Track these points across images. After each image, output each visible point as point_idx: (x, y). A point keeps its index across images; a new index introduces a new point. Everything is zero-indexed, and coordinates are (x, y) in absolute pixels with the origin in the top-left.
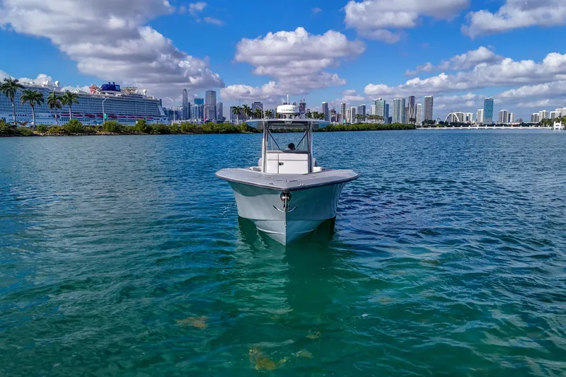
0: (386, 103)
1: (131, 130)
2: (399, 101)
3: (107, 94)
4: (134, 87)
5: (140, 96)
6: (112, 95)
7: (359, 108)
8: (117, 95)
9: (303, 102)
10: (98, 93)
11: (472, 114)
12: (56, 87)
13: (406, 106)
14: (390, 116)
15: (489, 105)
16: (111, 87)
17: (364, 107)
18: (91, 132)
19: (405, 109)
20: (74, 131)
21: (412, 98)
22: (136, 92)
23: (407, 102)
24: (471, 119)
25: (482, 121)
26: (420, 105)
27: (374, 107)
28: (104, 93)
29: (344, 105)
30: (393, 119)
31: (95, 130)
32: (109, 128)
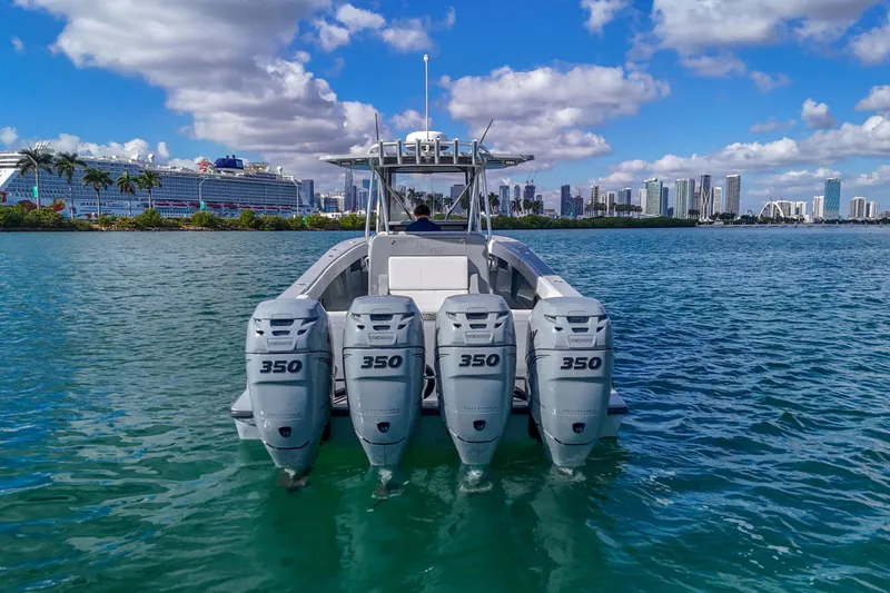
0: (664, 186)
1: (231, 225)
2: (685, 182)
3: (223, 173)
4: (263, 163)
5: (272, 176)
6: (231, 175)
7: (620, 194)
8: (238, 174)
9: (530, 184)
10: (210, 171)
11: (804, 204)
12: (149, 163)
13: (697, 190)
14: (670, 206)
15: (833, 189)
16: (230, 163)
17: (629, 192)
18: (173, 226)
19: (695, 196)
20: (149, 224)
21: (707, 179)
22: (267, 170)
23: (698, 185)
24: (803, 212)
25: (821, 215)
26: (719, 188)
27: (644, 192)
28: (219, 172)
29: (597, 188)
30: (675, 211)
31: (180, 224)
32: (200, 221)
